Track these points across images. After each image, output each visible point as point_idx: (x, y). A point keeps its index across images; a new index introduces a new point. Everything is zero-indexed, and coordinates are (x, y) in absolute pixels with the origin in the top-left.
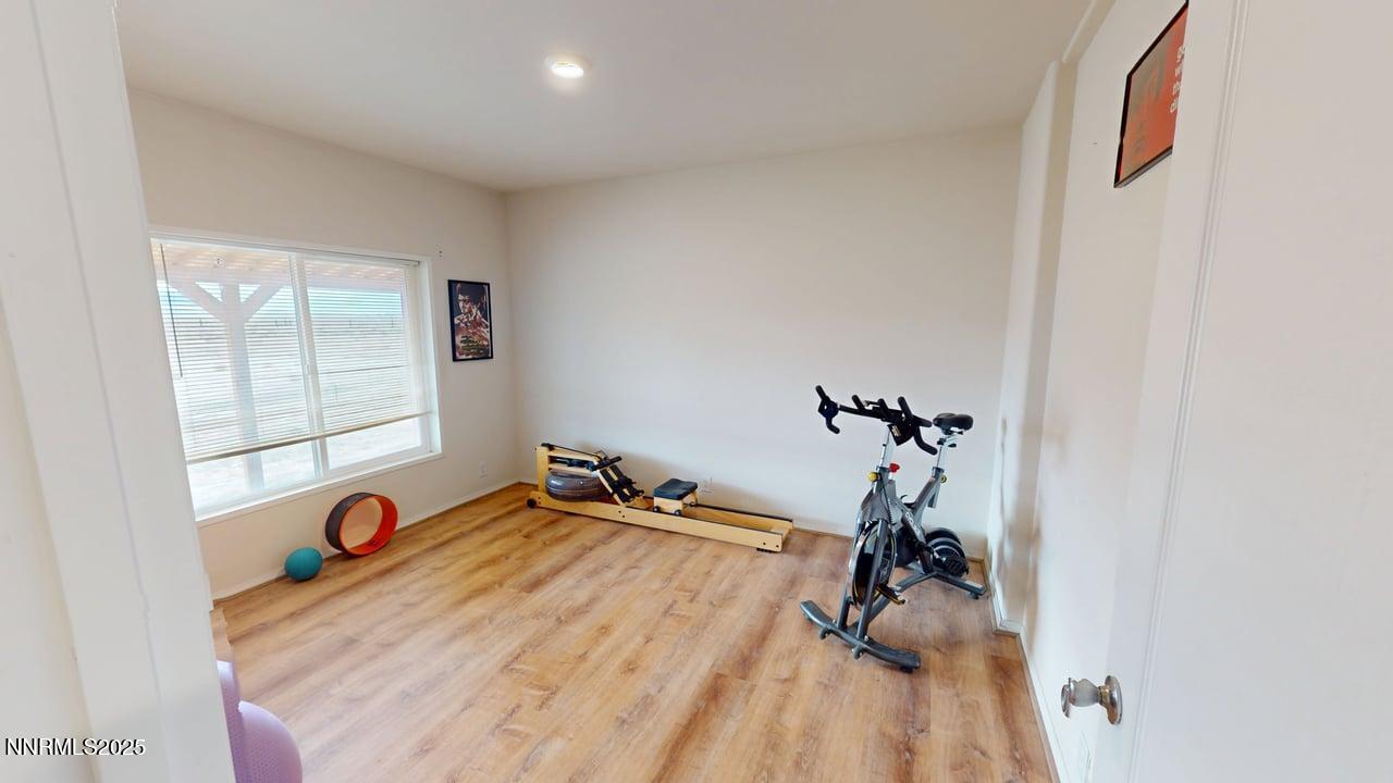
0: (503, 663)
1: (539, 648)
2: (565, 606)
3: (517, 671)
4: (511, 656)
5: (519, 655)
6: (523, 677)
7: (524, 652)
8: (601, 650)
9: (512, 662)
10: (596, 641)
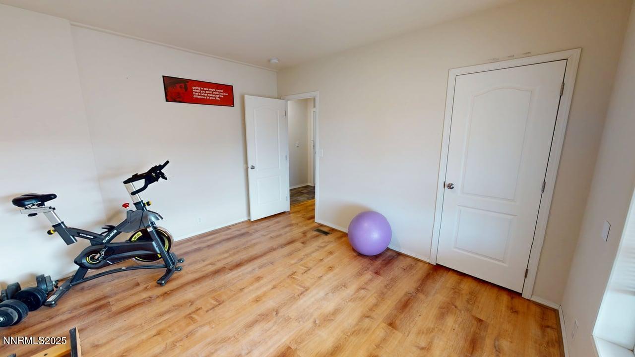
0: (308, 292)
1: (291, 296)
2: (271, 324)
3: (302, 287)
4: (304, 295)
5: (301, 294)
6: (300, 284)
7: (299, 296)
8: (265, 289)
9: (304, 292)
10: (265, 294)
